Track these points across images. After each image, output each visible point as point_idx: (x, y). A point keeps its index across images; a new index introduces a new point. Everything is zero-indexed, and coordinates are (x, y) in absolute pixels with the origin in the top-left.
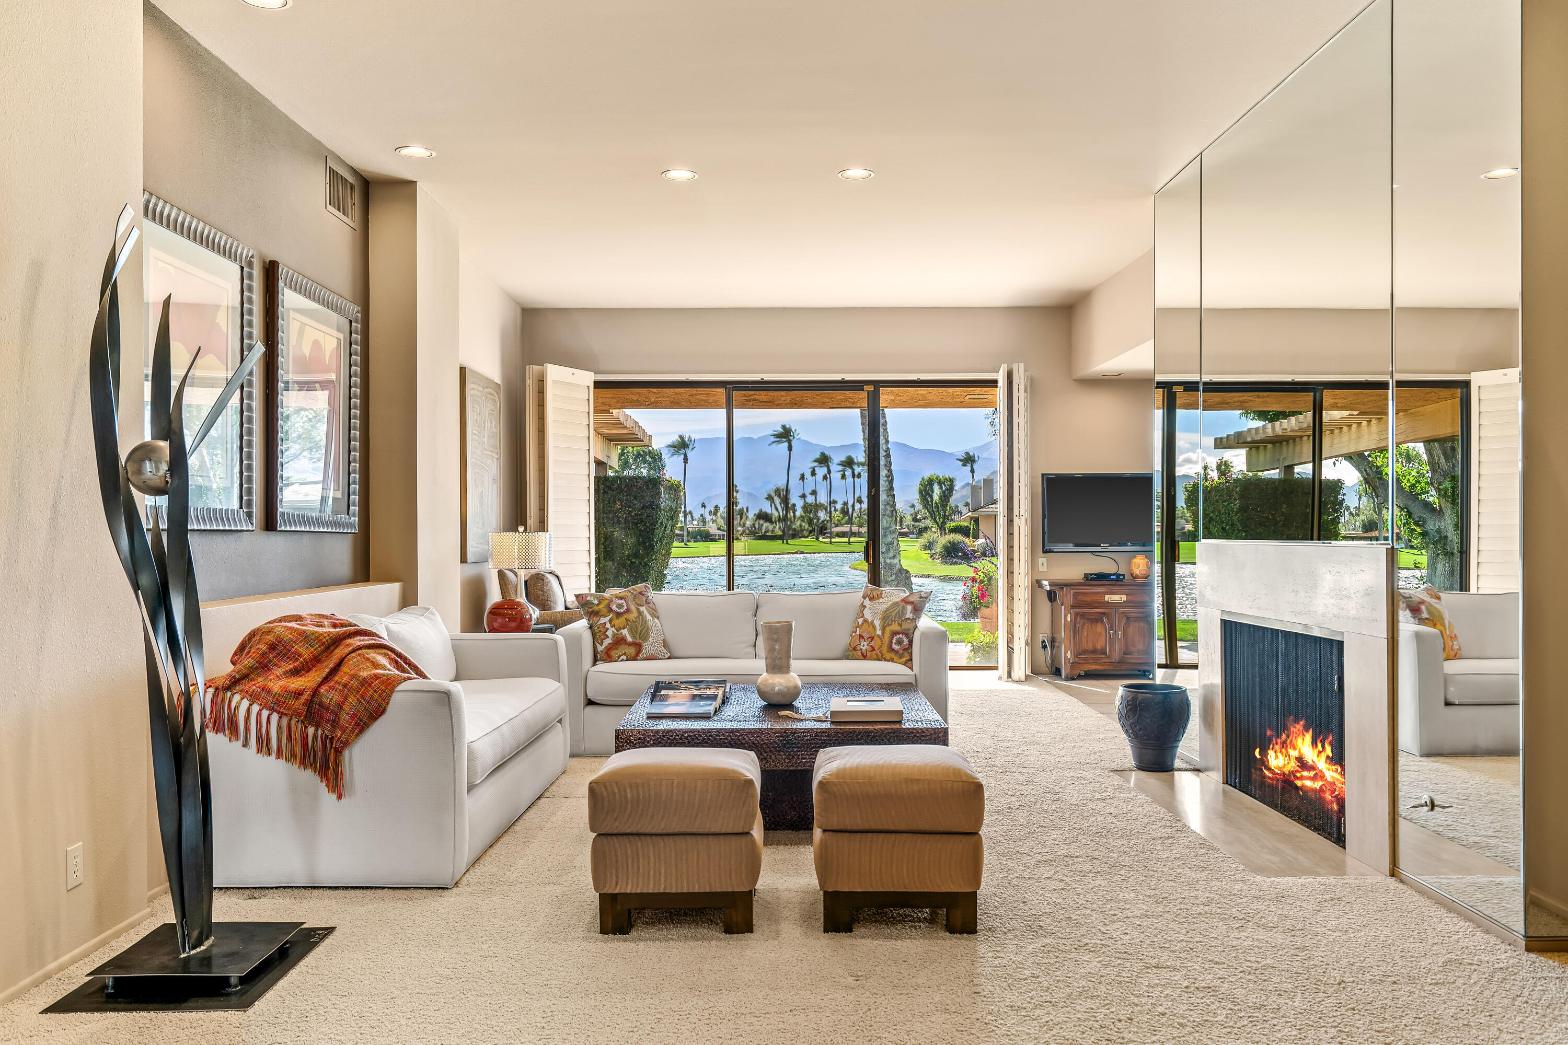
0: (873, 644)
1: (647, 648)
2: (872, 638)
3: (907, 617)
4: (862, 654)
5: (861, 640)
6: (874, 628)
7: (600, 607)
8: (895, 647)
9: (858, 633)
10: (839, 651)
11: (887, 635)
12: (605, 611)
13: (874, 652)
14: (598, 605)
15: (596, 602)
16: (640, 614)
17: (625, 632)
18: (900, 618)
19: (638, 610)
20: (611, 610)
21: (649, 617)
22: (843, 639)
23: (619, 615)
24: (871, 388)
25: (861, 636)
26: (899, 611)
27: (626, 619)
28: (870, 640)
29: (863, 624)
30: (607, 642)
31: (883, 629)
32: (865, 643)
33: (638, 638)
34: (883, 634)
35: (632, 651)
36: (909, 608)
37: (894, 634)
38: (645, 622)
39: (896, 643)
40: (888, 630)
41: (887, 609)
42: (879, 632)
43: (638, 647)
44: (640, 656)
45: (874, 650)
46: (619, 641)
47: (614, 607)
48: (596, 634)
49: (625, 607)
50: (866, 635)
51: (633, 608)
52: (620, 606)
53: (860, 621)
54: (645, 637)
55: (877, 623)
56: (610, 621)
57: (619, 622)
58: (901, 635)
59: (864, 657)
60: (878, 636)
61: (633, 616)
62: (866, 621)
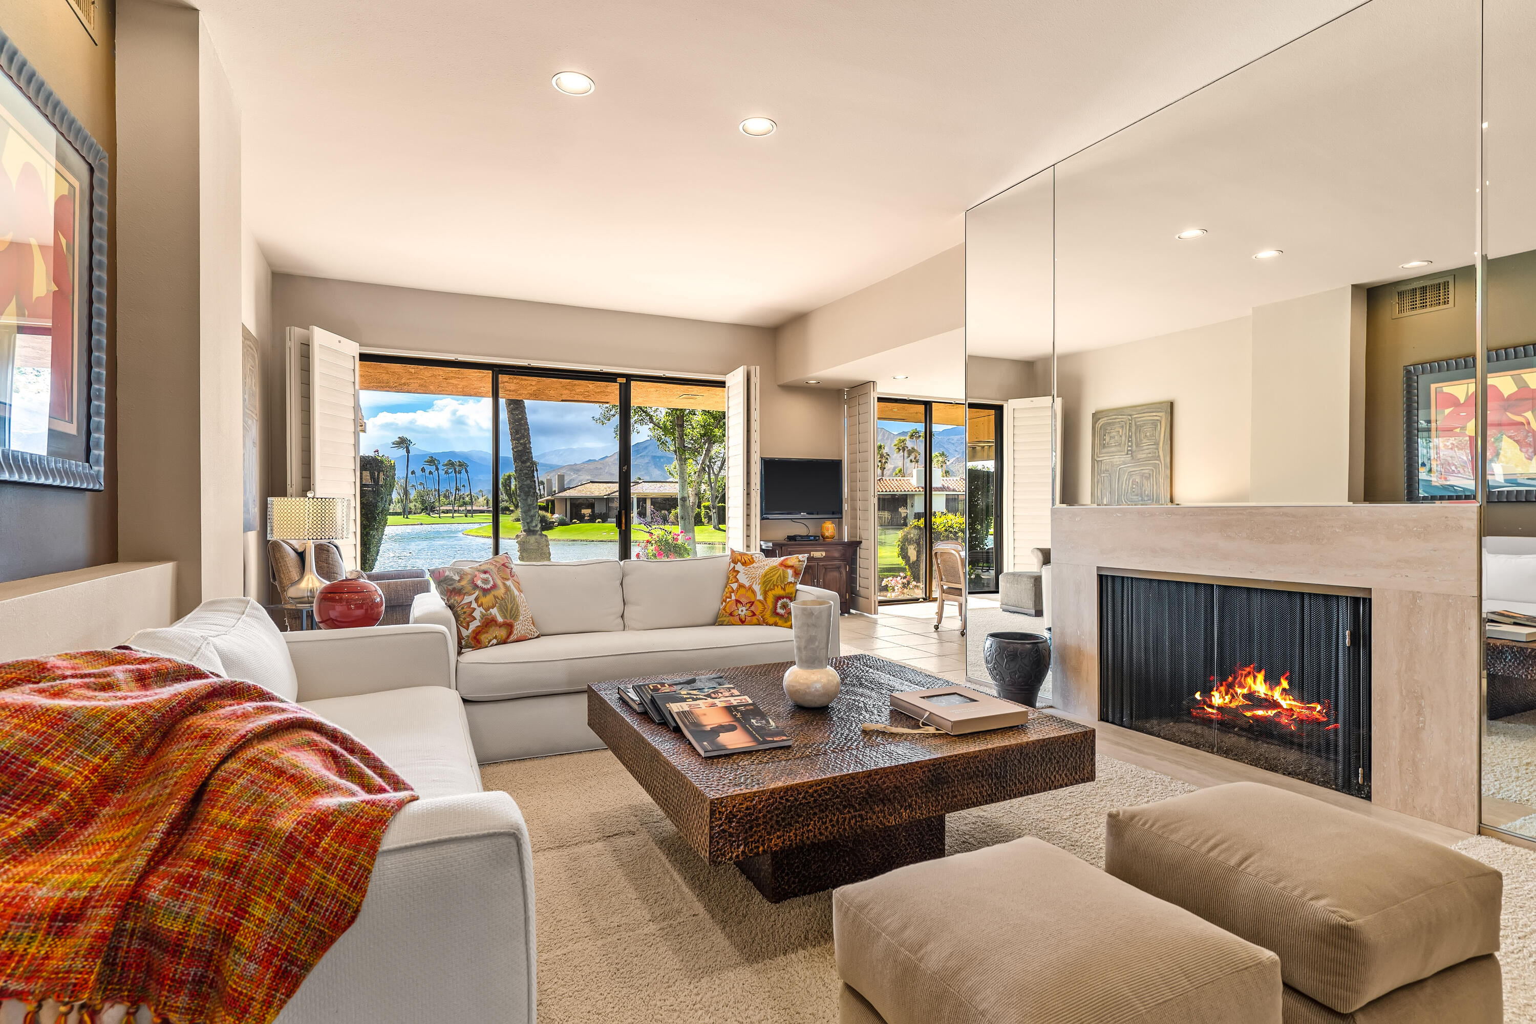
0: (753, 608)
1: (519, 628)
2: (752, 603)
3: (789, 581)
4: (741, 620)
5: (739, 605)
6: (754, 592)
7: (463, 583)
8: (779, 611)
9: (733, 598)
10: (710, 617)
11: (770, 600)
12: (469, 588)
13: (754, 618)
14: (459, 581)
15: (457, 578)
16: (507, 589)
17: (494, 611)
18: (782, 582)
19: (504, 584)
20: (476, 587)
21: (516, 592)
22: (713, 604)
23: (485, 591)
24: (623, 380)
25: (738, 601)
26: (780, 575)
27: (494, 596)
28: (749, 605)
29: (738, 589)
30: (473, 625)
31: (765, 593)
32: (744, 609)
33: (508, 616)
34: (765, 598)
35: (503, 633)
36: (790, 572)
37: (779, 598)
38: (513, 598)
39: (781, 608)
40: (771, 595)
41: (766, 575)
42: (760, 597)
43: (509, 627)
44: (512, 638)
45: (754, 614)
46: (488, 623)
47: (479, 583)
48: (461, 616)
49: (492, 583)
50: (743, 600)
51: (499, 583)
52: (485, 581)
53: (735, 586)
54: (515, 616)
55: (757, 588)
56: (476, 600)
57: (487, 600)
58: (785, 600)
59: (743, 622)
60: (759, 601)
61: (501, 592)
62: (741, 586)
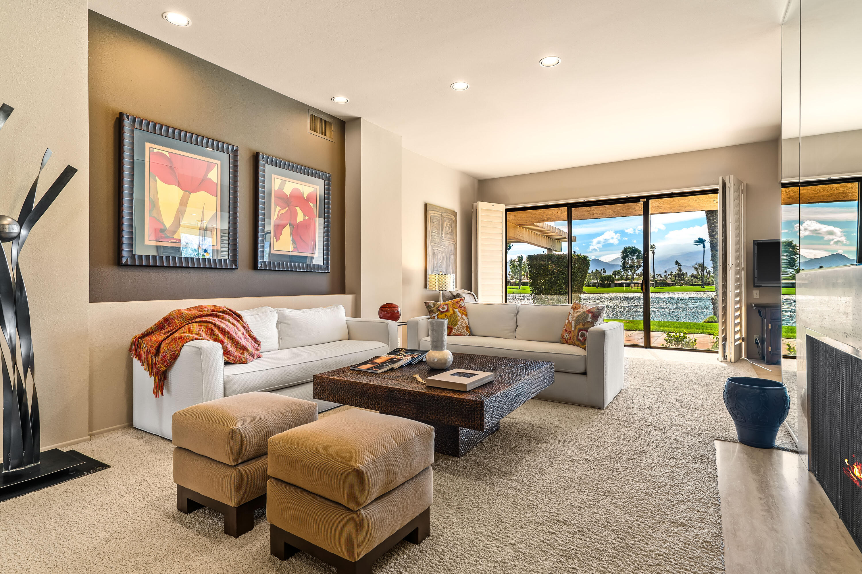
0: (570, 335)
1: (457, 330)
2: (570, 332)
3: (588, 320)
4: (566, 341)
5: (566, 332)
6: (572, 326)
7: (434, 308)
8: (580, 338)
9: (565, 328)
11: (577, 331)
12: (435, 310)
13: (571, 340)
14: (433, 307)
15: (433, 306)
16: (454, 312)
18: (584, 321)
19: (453, 310)
20: (438, 310)
21: (459, 314)
22: (559, 331)
23: (442, 312)
24: (645, 200)
25: (566, 330)
26: (584, 317)
27: (445, 315)
28: (569, 333)
31: (575, 327)
32: (567, 335)
33: (450, 325)
34: (575, 330)
36: (590, 315)
37: (580, 330)
38: (456, 317)
39: (580, 336)
40: (578, 327)
41: (579, 316)
42: (573, 329)
43: (451, 329)
44: (452, 334)
45: (570, 339)
47: (440, 309)
49: (446, 309)
50: (568, 330)
51: (451, 310)
52: (443, 308)
53: (567, 321)
54: (455, 324)
55: (573, 323)
56: (437, 315)
57: (442, 316)
58: (583, 331)
59: (567, 343)
60: (573, 331)
61: (450, 313)
62: (569, 322)
